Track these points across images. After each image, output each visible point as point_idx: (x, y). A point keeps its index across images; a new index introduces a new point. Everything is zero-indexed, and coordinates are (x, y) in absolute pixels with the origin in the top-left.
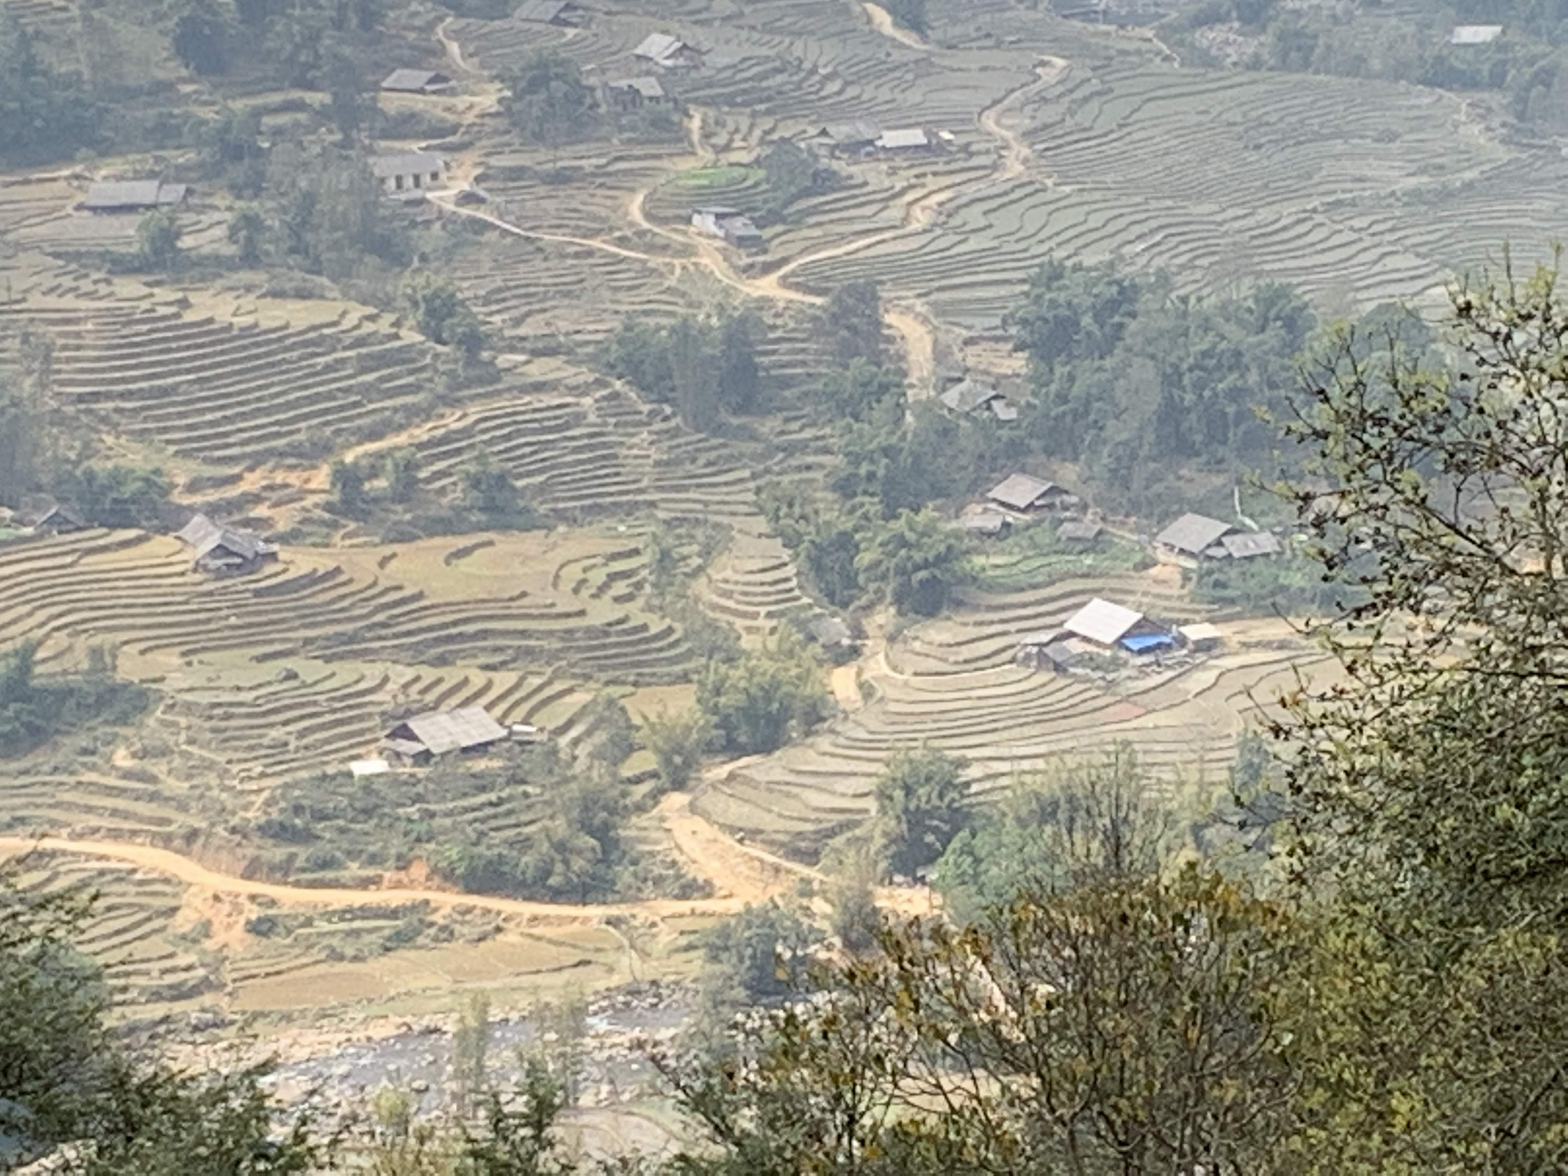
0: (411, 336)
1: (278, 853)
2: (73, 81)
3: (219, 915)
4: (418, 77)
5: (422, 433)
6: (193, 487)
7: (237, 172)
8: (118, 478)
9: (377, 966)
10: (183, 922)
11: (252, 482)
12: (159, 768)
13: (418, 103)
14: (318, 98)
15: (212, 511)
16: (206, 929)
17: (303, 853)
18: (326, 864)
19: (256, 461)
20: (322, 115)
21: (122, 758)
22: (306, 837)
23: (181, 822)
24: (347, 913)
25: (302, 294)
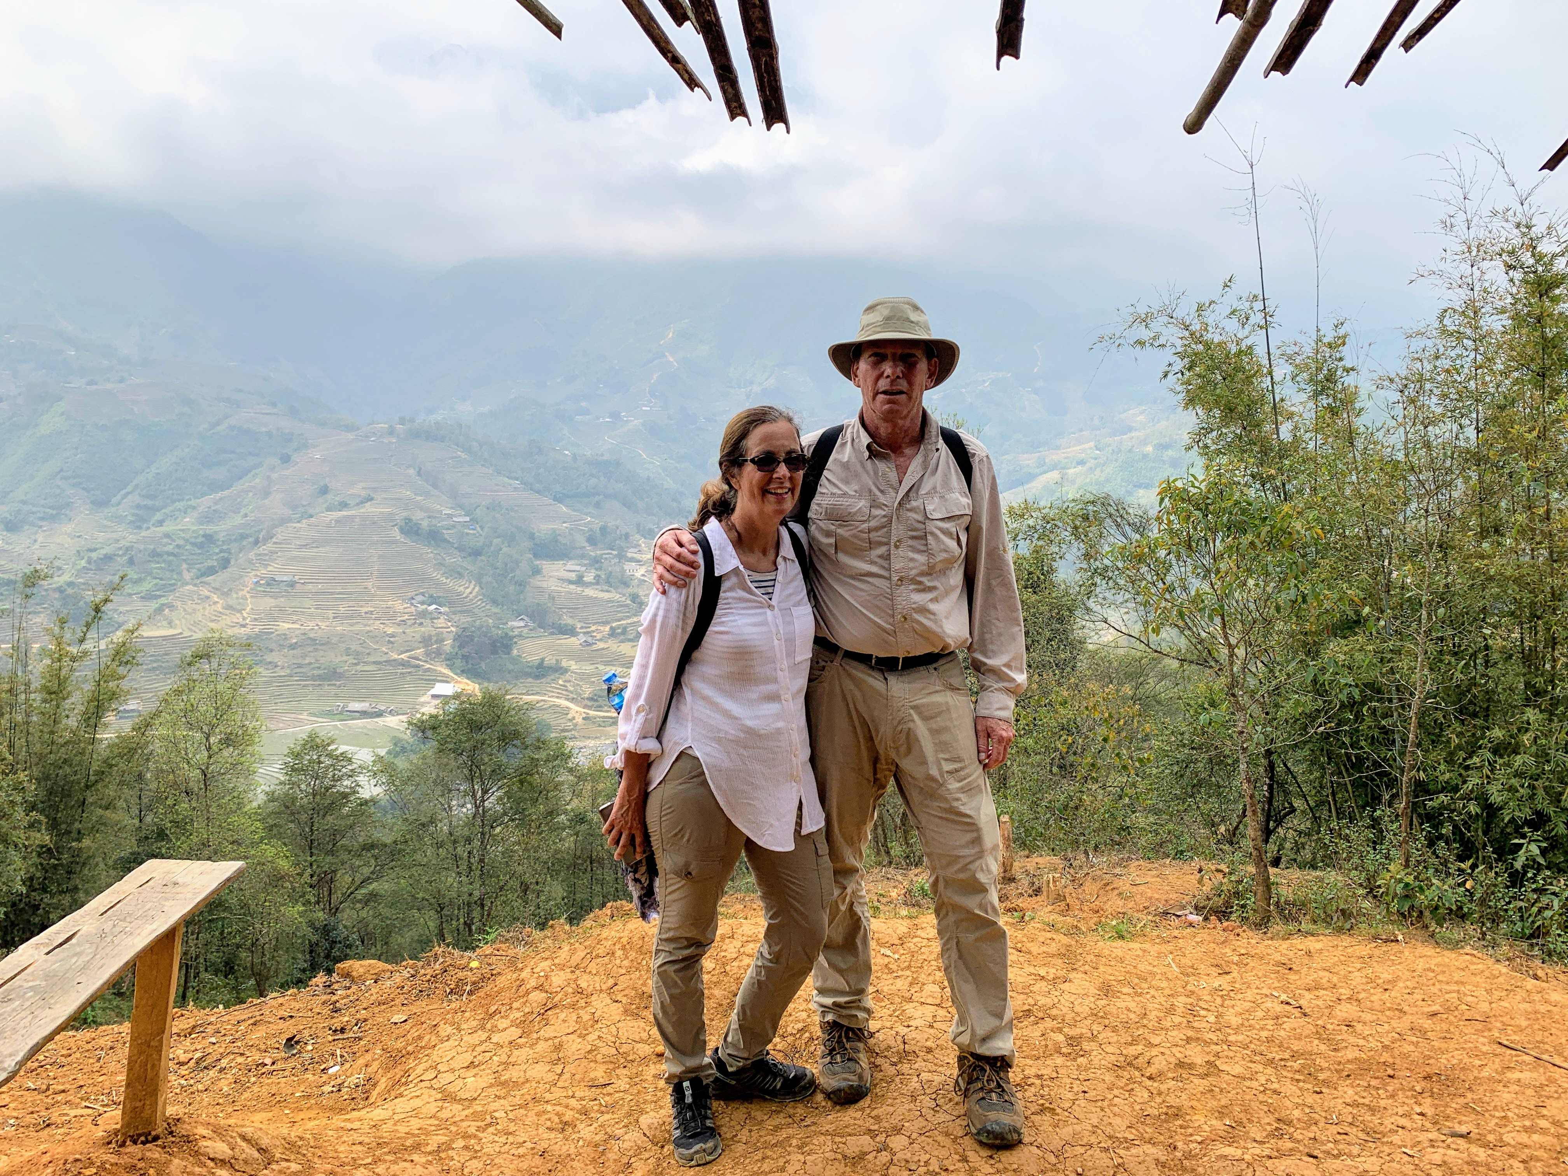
0: (628, 602)
1: (590, 703)
2: (565, 544)
3: (577, 716)
4: (636, 550)
5: (629, 621)
6: (582, 628)
7: (597, 566)
8: (566, 625)
9: (608, 729)
10: (570, 716)
11: (593, 628)
12: (568, 684)
13: (635, 555)
14: (615, 553)
15: (584, 633)
16: (574, 718)
17: (596, 704)
18: (600, 706)
19: (594, 624)
20: (615, 556)
21: (561, 682)
22: (596, 701)
23: (571, 696)
24: (604, 717)
25: (607, 591)
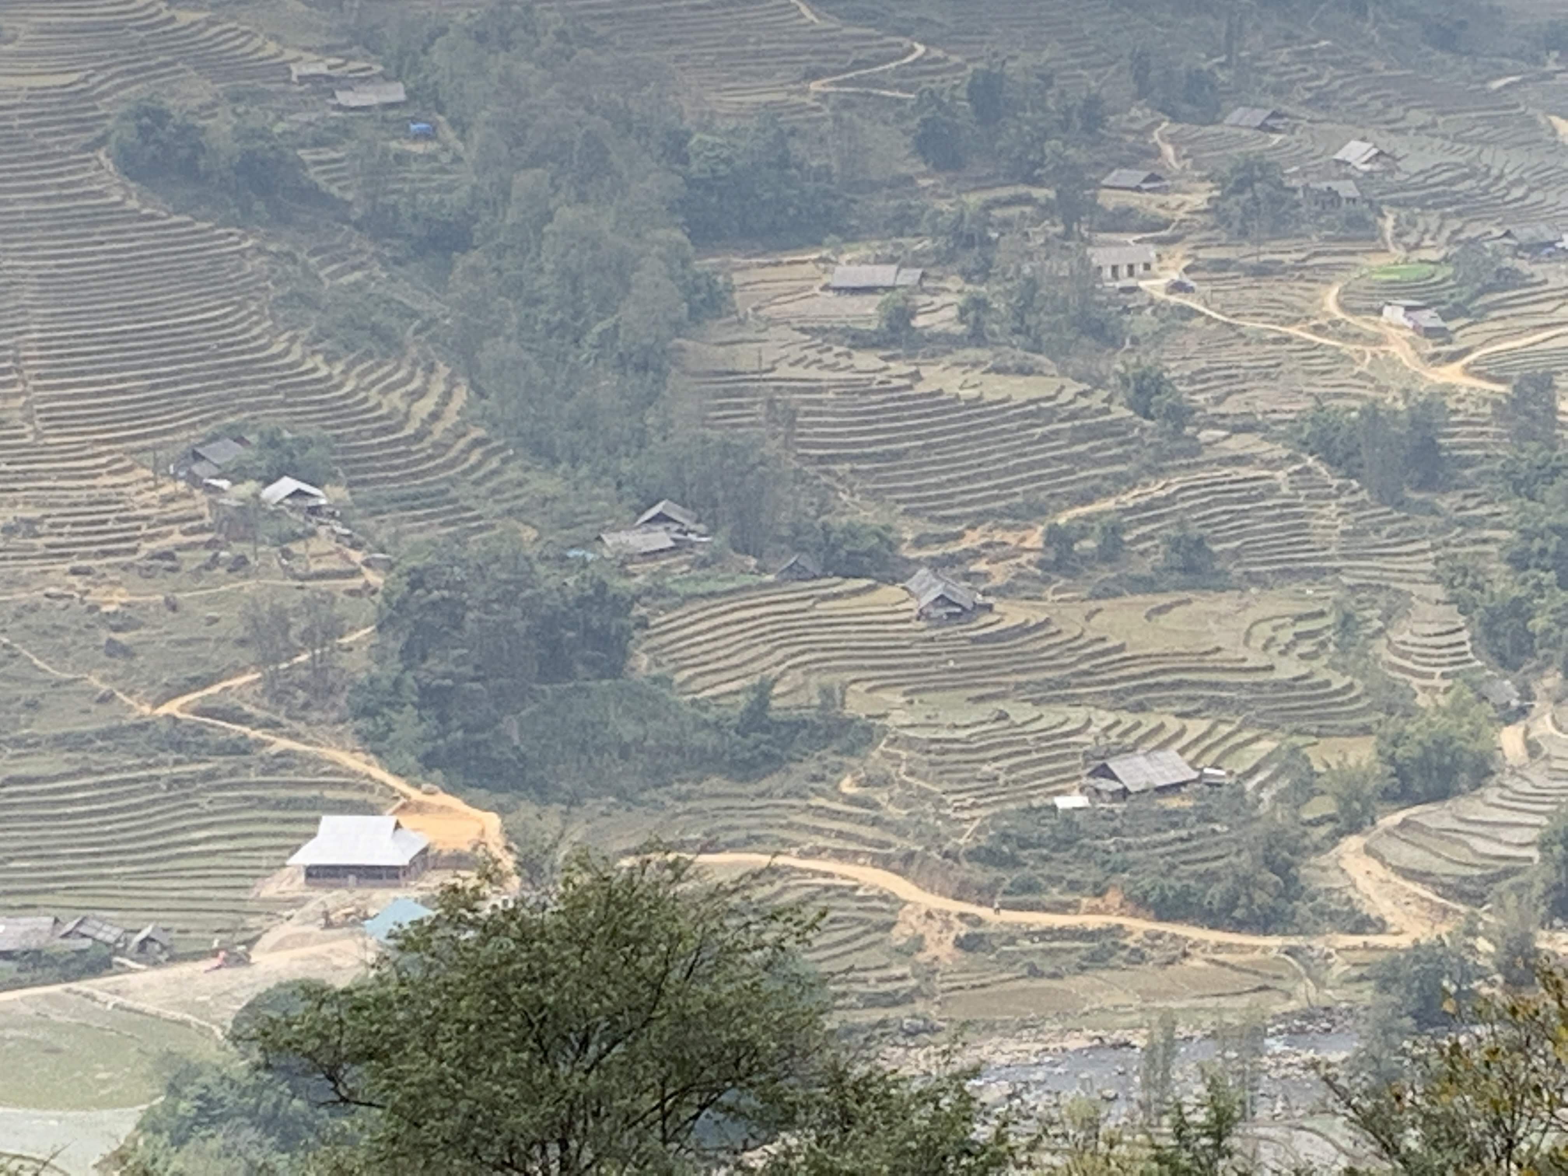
0: (1120, 412)
1: (981, 875)
2: (825, 173)
3: (931, 931)
4: (1135, 176)
5: (1128, 499)
6: (919, 543)
7: (970, 259)
8: (851, 533)
9: (1075, 984)
10: (899, 936)
11: (973, 539)
12: (881, 796)
13: (1134, 200)
14: (1041, 193)
15: (937, 564)
16: (918, 943)
17: (1008, 877)
18: (1029, 887)
19: (977, 521)
20: (1047, 209)
21: (847, 786)
22: (1014, 862)
23: (901, 845)
24: (1048, 933)
25: (1023, 371)
